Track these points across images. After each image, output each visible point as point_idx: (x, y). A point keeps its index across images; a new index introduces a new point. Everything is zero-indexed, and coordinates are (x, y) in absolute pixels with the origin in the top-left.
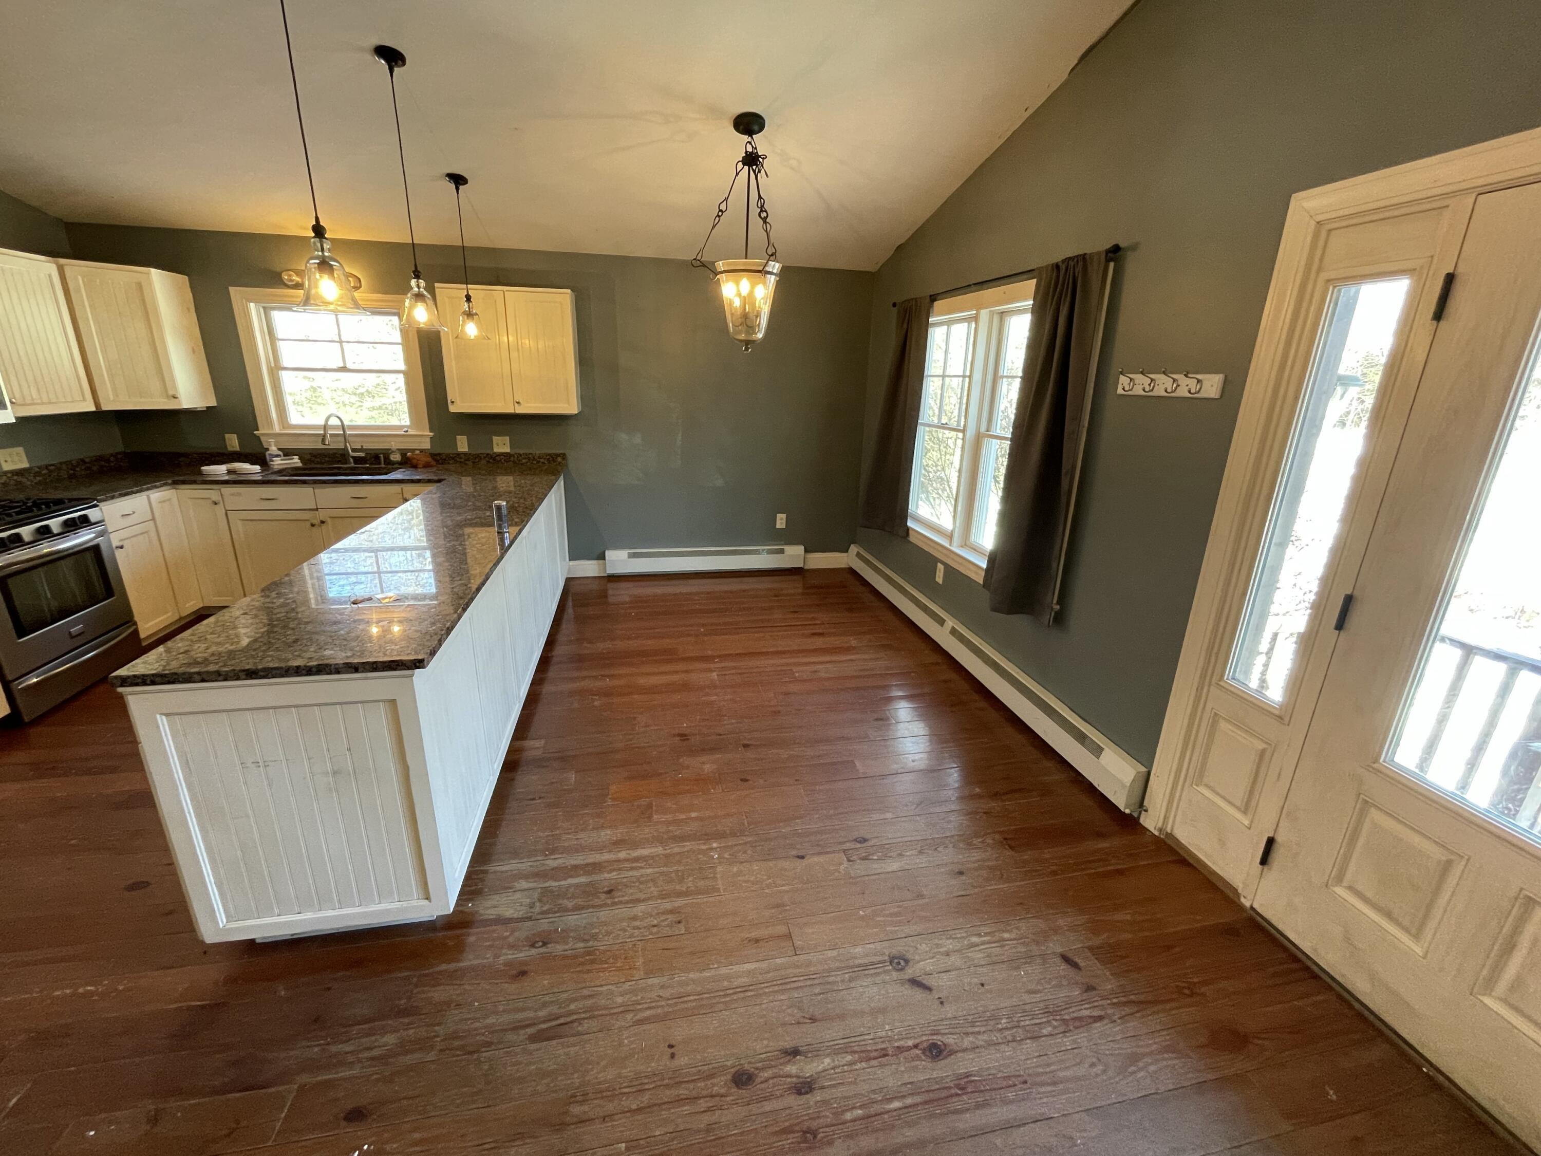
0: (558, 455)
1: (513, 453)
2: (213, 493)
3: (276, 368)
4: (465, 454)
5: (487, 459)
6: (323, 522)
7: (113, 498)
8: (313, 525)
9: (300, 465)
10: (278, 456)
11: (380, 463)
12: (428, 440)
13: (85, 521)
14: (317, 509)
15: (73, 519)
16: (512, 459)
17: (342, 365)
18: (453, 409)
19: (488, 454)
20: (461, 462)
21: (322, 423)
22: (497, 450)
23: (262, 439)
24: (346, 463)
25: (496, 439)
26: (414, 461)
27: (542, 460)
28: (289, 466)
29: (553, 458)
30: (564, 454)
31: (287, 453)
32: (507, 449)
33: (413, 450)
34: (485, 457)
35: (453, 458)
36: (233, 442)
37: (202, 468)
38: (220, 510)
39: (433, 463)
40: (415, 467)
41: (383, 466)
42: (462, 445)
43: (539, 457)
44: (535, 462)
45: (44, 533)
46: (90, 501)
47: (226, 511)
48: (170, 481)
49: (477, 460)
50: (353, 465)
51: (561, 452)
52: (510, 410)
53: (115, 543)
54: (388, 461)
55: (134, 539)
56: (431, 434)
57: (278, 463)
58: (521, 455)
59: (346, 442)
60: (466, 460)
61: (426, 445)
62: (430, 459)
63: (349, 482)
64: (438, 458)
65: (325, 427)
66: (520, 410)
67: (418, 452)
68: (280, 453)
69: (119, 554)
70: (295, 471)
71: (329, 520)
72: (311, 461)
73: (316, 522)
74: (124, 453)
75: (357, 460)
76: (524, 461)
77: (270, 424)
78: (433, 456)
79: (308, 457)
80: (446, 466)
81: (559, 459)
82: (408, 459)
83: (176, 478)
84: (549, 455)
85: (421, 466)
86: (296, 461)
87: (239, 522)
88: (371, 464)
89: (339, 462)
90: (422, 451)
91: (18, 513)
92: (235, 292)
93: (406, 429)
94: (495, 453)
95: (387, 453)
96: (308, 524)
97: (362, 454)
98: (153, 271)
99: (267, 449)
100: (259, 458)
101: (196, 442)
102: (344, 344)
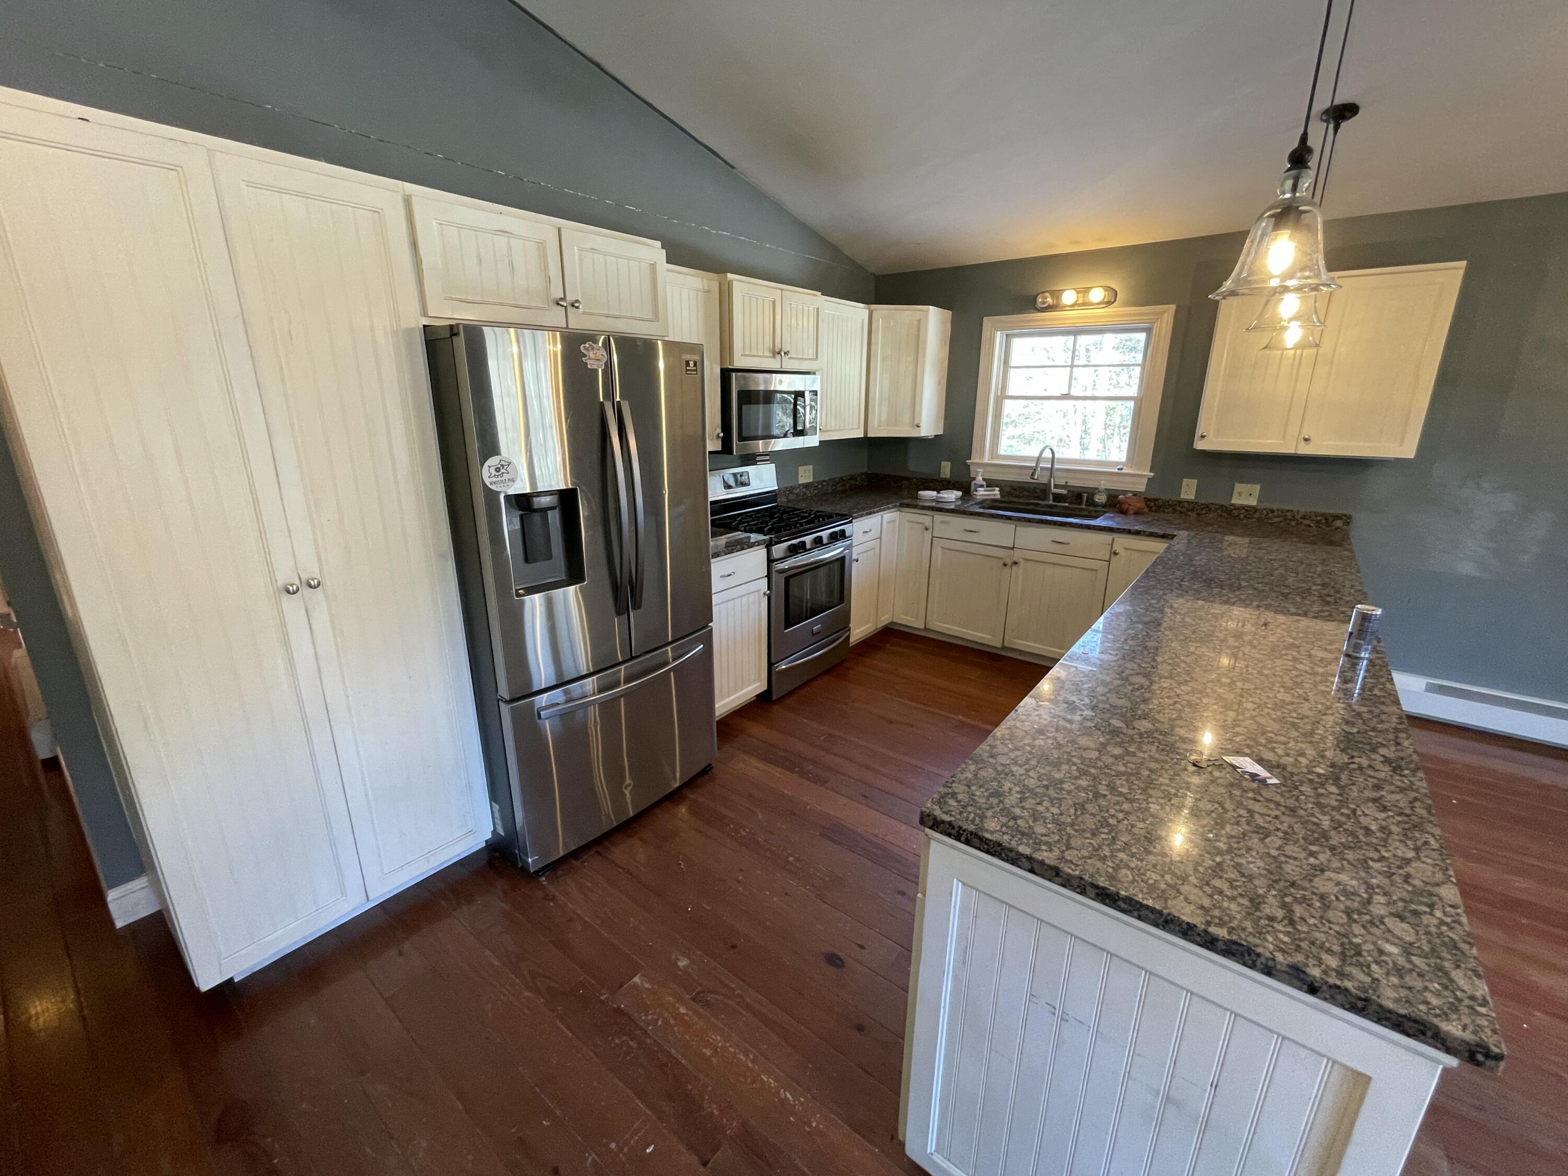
0: (1337, 517)
1: (1262, 506)
2: (926, 519)
3: (1003, 396)
4: (1189, 502)
5: (1219, 512)
6: (1015, 563)
7: (862, 516)
8: (1005, 565)
9: (999, 497)
10: (982, 486)
11: (1080, 503)
12: (1145, 481)
13: (842, 535)
14: (1013, 548)
15: (836, 532)
16: (1257, 515)
17: (1066, 392)
18: (1199, 445)
19: (1222, 506)
20: (1181, 512)
21: (1037, 455)
22: (1236, 501)
23: (972, 468)
24: (1043, 500)
25: (1238, 487)
26: (1125, 507)
27: (1308, 522)
28: (989, 497)
29: (1328, 520)
30: (1349, 517)
31: (990, 484)
32: (1253, 502)
33: (1125, 492)
34: (1217, 509)
35: (1171, 506)
36: (946, 470)
37: (920, 493)
38: (928, 535)
39: (1146, 510)
40: (1124, 512)
41: (1084, 506)
42: (1189, 490)
43: (1304, 517)
44: (1293, 523)
45: (818, 542)
46: (847, 517)
47: (933, 537)
48: (898, 504)
49: (1204, 512)
50: (1051, 502)
51: (1345, 512)
52: (1289, 449)
53: (854, 557)
54: (1091, 502)
55: (865, 554)
56: (1152, 474)
57: (981, 493)
58: (1272, 511)
59: (1051, 477)
60: (1188, 510)
61: (1141, 487)
62: (1143, 505)
63: (1055, 523)
64: (1153, 504)
65: (1038, 459)
66: (1305, 450)
67: (1130, 495)
68: (984, 483)
69: (855, 564)
70: (993, 504)
71: (1022, 562)
72: (1009, 493)
73: (1009, 562)
74: (867, 474)
75: (1058, 497)
76: (1276, 520)
77: (982, 454)
78: (1147, 500)
79: (1008, 489)
80: (1162, 516)
81: (1339, 523)
82: (1120, 503)
83: (905, 501)
84: (1323, 515)
85: (1132, 512)
86: (996, 493)
87: (940, 549)
88: (1071, 503)
89: (1037, 498)
90: (1135, 494)
91: (807, 523)
92: (987, 321)
93: (1120, 467)
94: (1233, 505)
95: (1092, 492)
96: (1001, 562)
97: (1064, 492)
98: (931, 307)
99: (974, 479)
100: (965, 486)
101: (915, 465)
102: (1074, 369)
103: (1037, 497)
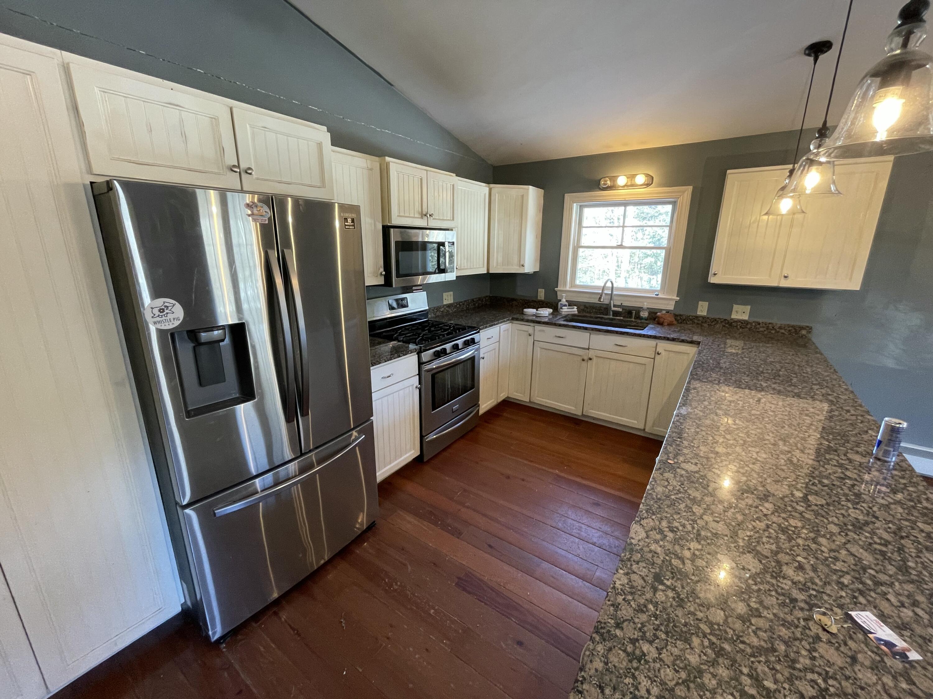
0: (802, 328)
1: (752, 320)
2: (529, 328)
3: (578, 246)
4: (703, 317)
5: (723, 324)
6: (590, 359)
7: (486, 327)
8: (583, 360)
9: (576, 312)
10: (565, 305)
11: (631, 317)
12: (674, 303)
13: (473, 341)
14: (588, 349)
15: (468, 340)
16: (749, 326)
17: (619, 244)
18: (712, 280)
19: (726, 320)
20: (698, 324)
21: (602, 285)
22: (734, 316)
23: (558, 293)
24: (607, 315)
25: (736, 307)
26: (662, 320)
27: (783, 331)
28: (570, 313)
29: (796, 330)
30: (811, 328)
31: (571, 304)
32: (745, 317)
33: (661, 310)
34: (722, 322)
35: (691, 320)
36: (541, 294)
37: (525, 310)
38: (531, 340)
39: (675, 322)
40: (660, 324)
41: (633, 320)
42: (703, 309)
43: (780, 328)
44: (773, 332)
45: (456, 348)
46: (476, 329)
47: (534, 340)
48: (510, 318)
49: (713, 323)
50: (611, 317)
51: (808, 325)
52: (774, 283)
53: (481, 356)
54: (638, 317)
55: (488, 353)
56: (678, 298)
57: (565, 310)
58: (759, 324)
59: (611, 300)
60: (702, 322)
61: (671, 307)
62: (673, 319)
63: (617, 332)
64: (679, 318)
65: (603, 288)
66: (784, 284)
67: (664, 312)
68: (567, 304)
69: (482, 361)
70: (572, 318)
71: (595, 358)
72: (583, 310)
73: (586, 358)
74: (490, 297)
75: (616, 313)
76: (761, 329)
77: (565, 284)
78: (676, 316)
79: (582, 307)
80: (686, 326)
81: (804, 332)
82: (658, 317)
83: (515, 316)
84: (793, 326)
85: (666, 324)
86: (575, 310)
87: (539, 349)
88: (624, 317)
90: (668, 312)
91: (448, 334)
92: (567, 196)
93: (657, 293)
94: (732, 319)
95: (638, 310)
96: (580, 359)
97: (620, 310)
98: (531, 187)
99: (560, 300)
100: (554, 306)
101: (522, 292)
102: (625, 228)
103: (602, 313)
